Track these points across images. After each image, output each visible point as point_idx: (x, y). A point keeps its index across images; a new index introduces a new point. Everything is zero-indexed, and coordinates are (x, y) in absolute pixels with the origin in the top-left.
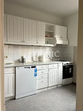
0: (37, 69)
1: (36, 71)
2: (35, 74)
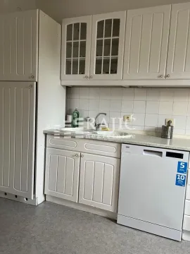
0: (186, 164)
1: (182, 169)
2: (177, 177)
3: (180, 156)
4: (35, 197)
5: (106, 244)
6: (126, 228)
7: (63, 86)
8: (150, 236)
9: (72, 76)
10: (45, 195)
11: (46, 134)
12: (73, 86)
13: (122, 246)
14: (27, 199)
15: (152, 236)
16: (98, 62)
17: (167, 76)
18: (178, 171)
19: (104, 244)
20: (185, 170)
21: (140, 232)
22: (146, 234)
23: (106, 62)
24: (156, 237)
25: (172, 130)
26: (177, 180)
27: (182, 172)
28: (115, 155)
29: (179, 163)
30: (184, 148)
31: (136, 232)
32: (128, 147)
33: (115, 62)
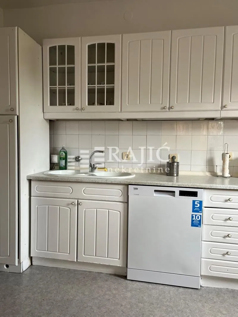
0: (201, 203)
1: (198, 208)
2: (193, 217)
3: (195, 194)
4: (19, 262)
5: (122, 305)
6: (138, 283)
7: (46, 120)
8: (166, 287)
9: (58, 108)
10: (31, 258)
11: (30, 181)
12: (58, 120)
13: (140, 305)
14: (7, 266)
15: (169, 287)
16: (91, 92)
17: (170, 108)
18: (193, 211)
19: (119, 307)
20: (200, 209)
21: (155, 286)
22: (162, 287)
23: (101, 91)
24: (173, 288)
25: (178, 166)
26: (192, 221)
27: (198, 212)
28: (121, 199)
29: (194, 202)
30: (198, 185)
31: (150, 285)
32: (137, 189)
33: (111, 92)
